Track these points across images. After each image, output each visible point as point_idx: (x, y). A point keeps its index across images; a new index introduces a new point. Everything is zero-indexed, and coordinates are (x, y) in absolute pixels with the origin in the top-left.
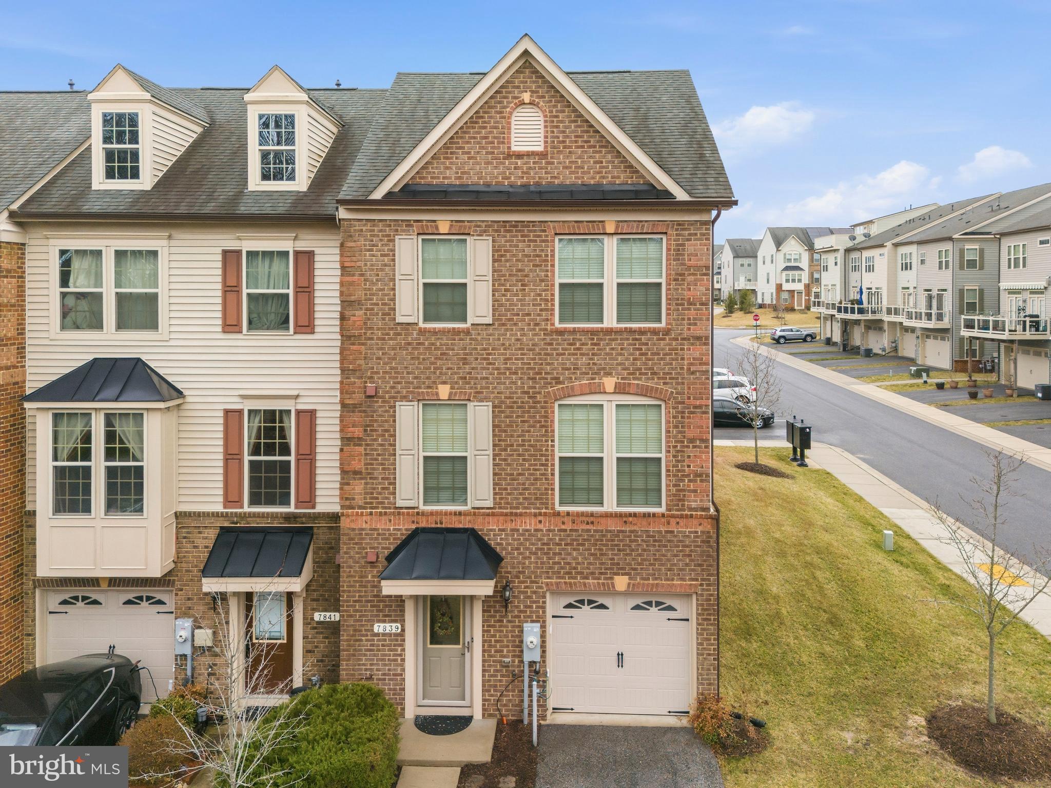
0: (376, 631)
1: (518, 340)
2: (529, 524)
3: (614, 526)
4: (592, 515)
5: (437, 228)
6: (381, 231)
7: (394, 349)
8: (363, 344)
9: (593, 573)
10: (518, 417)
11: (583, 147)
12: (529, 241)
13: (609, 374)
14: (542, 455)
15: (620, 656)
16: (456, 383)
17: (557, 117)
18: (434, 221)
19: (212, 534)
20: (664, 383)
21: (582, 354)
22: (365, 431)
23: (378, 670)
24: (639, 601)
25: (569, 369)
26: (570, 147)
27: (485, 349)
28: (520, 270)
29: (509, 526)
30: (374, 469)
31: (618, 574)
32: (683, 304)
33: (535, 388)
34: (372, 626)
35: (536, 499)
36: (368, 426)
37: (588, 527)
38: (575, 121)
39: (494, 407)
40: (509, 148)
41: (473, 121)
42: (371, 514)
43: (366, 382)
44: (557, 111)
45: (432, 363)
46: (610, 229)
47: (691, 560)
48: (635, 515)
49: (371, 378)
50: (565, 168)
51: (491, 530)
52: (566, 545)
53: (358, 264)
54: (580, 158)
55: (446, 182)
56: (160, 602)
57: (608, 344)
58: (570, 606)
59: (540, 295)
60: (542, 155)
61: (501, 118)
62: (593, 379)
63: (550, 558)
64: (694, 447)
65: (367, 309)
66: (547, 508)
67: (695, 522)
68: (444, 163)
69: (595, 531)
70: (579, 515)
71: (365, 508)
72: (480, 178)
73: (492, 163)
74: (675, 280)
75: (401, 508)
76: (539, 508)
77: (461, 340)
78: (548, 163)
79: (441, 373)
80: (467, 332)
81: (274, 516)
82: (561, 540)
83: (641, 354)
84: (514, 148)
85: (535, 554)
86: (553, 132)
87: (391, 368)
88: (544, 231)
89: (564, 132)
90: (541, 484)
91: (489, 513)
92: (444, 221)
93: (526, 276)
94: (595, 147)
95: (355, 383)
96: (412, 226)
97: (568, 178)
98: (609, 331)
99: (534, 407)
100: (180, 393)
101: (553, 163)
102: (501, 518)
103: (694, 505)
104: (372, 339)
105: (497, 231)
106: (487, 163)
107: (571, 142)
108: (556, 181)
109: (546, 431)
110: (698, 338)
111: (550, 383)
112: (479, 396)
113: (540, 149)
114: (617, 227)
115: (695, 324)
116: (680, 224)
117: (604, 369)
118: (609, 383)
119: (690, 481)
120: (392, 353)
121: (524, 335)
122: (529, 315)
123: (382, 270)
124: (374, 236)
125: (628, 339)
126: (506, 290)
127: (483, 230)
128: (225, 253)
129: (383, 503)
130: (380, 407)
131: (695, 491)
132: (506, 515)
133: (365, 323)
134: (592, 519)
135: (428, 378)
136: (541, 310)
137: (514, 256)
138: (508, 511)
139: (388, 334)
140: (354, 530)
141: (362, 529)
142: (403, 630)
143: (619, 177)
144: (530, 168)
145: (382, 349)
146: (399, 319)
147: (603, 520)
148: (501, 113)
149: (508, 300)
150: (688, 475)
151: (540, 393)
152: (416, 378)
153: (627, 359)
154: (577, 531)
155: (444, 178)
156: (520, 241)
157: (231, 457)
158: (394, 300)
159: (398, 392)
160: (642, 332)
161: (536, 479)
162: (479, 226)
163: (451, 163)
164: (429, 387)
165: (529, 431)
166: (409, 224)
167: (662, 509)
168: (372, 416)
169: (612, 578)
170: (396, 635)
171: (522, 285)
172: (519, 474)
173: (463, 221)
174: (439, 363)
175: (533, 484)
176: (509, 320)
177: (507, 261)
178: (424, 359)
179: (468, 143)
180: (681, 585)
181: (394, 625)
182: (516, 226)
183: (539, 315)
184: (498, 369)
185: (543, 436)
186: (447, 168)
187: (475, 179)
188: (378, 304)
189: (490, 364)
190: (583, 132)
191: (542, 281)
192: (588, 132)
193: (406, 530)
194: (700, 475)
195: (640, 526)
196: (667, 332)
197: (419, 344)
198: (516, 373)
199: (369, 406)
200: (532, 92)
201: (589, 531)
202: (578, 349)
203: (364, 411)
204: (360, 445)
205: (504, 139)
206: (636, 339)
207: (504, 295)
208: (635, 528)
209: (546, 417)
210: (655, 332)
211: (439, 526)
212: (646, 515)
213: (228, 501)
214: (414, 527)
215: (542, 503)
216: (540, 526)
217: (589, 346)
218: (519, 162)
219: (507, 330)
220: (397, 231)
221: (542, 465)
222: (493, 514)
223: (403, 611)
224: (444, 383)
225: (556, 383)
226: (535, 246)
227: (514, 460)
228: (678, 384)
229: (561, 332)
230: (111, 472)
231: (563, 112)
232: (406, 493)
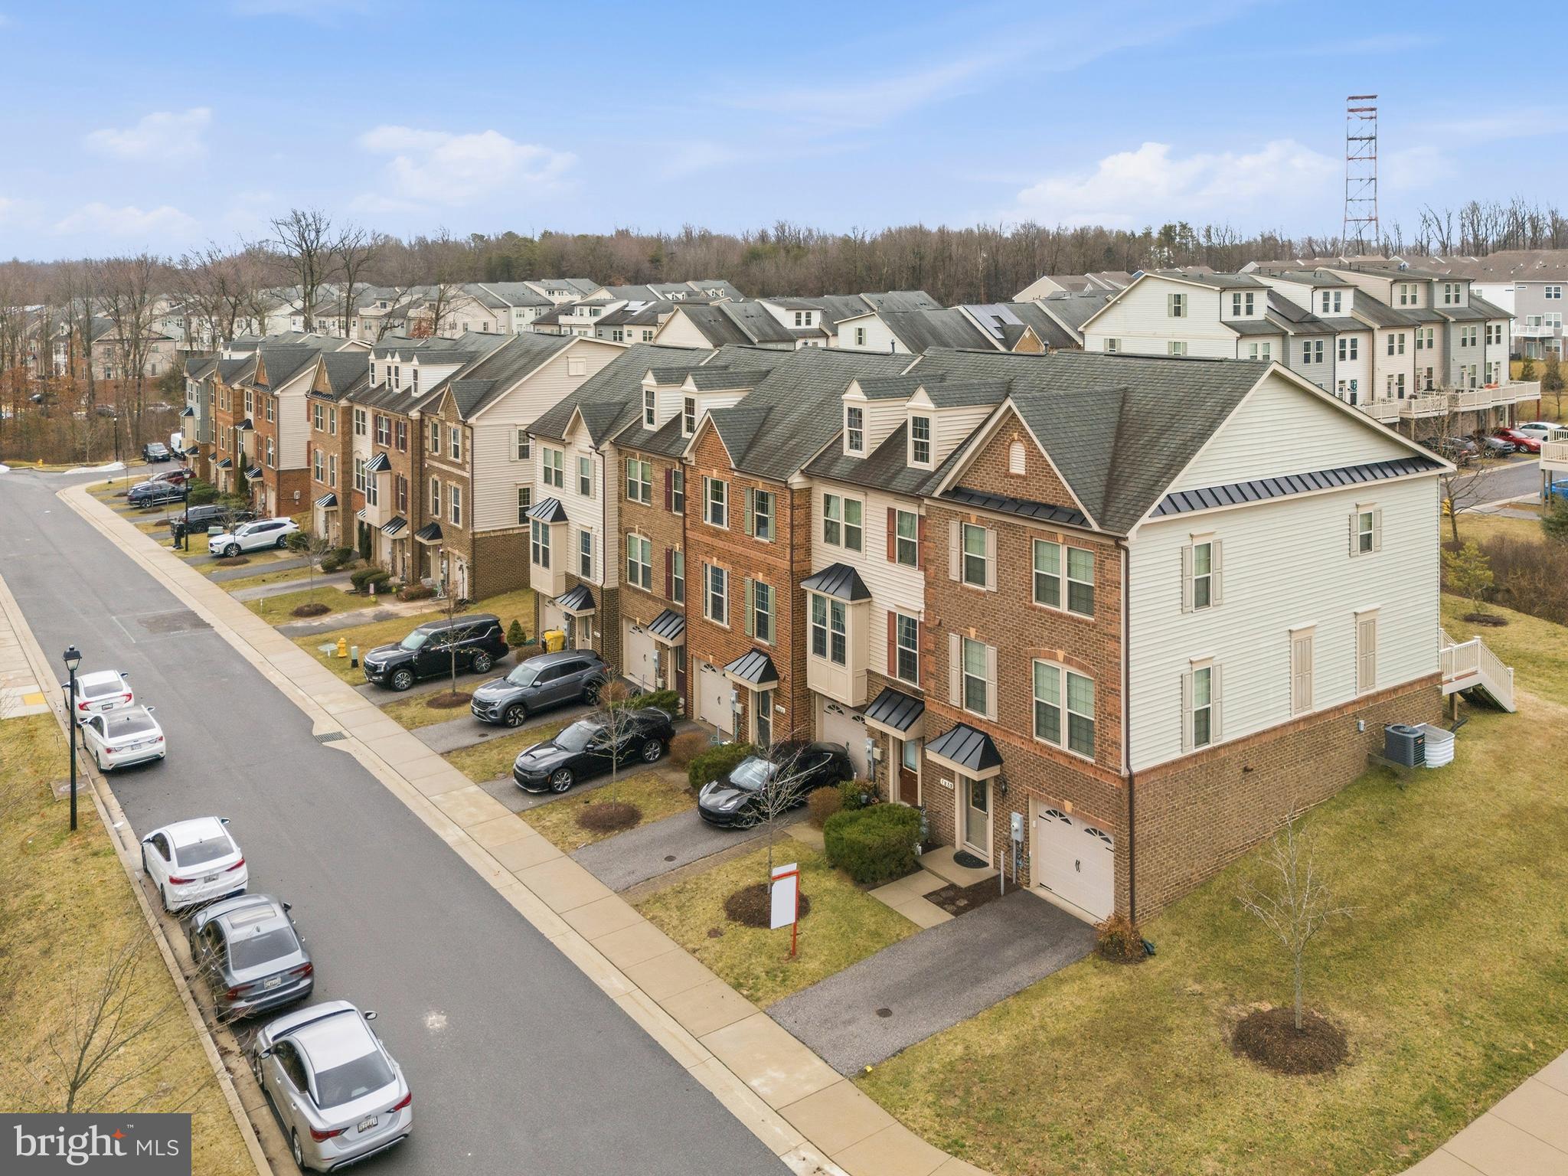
0: (941, 783)
2: (1017, 743)
3: (1062, 761)
4: (1051, 749)
5: (969, 518)
6: (943, 516)
7: (948, 596)
8: (934, 590)
10: (1010, 663)
11: (1046, 476)
12: (1017, 538)
13: (1060, 647)
14: (1026, 696)
15: (1078, 863)
16: (979, 629)
17: (1028, 451)
18: (968, 514)
19: (882, 689)
20: (1093, 665)
21: (1045, 628)
22: (936, 648)
23: (943, 810)
24: (1089, 827)
25: (1038, 637)
26: (1040, 474)
27: (993, 609)
28: (1012, 558)
29: (1007, 740)
30: (940, 675)
31: (1066, 799)
32: (1105, 607)
33: (1020, 645)
34: (939, 779)
35: (1021, 726)
36: (937, 645)
37: (1050, 758)
39: (998, 652)
40: (1008, 470)
41: (988, 448)
42: (938, 704)
44: (1032, 448)
45: (967, 612)
46: (1061, 539)
47: (1110, 808)
48: (1075, 758)
49: (939, 613)
50: (1037, 488)
52: (1037, 765)
53: (932, 536)
54: (1045, 482)
57: (1061, 625)
58: (1048, 812)
59: (1022, 579)
60: (1024, 478)
61: (1003, 447)
62: (1052, 648)
64: (1112, 720)
65: (936, 567)
66: (1028, 735)
68: (973, 475)
69: (1054, 762)
70: (1045, 746)
71: (936, 699)
72: (992, 488)
73: (999, 480)
74: (1101, 587)
75: (952, 706)
76: (1024, 734)
77: (982, 599)
78: (1027, 484)
79: (971, 620)
80: (984, 595)
81: (908, 687)
82: (1034, 761)
83: (1079, 638)
84: (1010, 471)
85: (1020, 765)
86: (1029, 463)
87: (948, 610)
88: (1025, 533)
89: (1036, 464)
90: (1026, 717)
91: (997, 727)
92: (973, 515)
93: (1015, 563)
94: (1052, 477)
96: (956, 515)
97: (1039, 496)
98: (1060, 616)
99: (1019, 659)
100: (870, 596)
101: (1030, 485)
102: (1002, 733)
103: (1111, 765)
104: (938, 586)
105: (1000, 528)
106: (996, 479)
107: (1040, 470)
108: (1032, 499)
109: (1028, 679)
110: (1114, 636)
111: (1028, 645)
112: (988, 640)
113: (1023, 473)
114: (1064, 539)
115: (1112, 625)
117: (1058, 643)
118: (1061, 654)
119: (1109, 746)
120: (948, 599)
121: (1014, 605)
122: (1016, 591)
123: (943, 542)
124: (939, 518)
125: (1074, 625)
126: (1004, 570)
127: (996, 525)
128: (889, 509)
129: (943, 699)
130: (943, 633)
131: (1112, 755)
132: (1005, 731)
133: (935, 576)
134: (1053, 753)
135: (965, 621)
136: (1023, 590)
137: (1008, 547)
138: (1006, 729)
139: (945, 586)
140: (930, 712)
141: (934, 713)
142: (954, 790)
143: (1066, 502)
144: (1018, 486)
145: (943, 595)
146: (949, 577)
147: (1059, 756)
148: (1003, 443)
149: (1005, 578)
150: (1108, 741)
151: (1022, 650)
152: (959, 619)
153: (1071, 640)
154: (1044, 758)
155: (974, 485)
156: (1011, 537)
157: (891, 643)
158: (948, 564)
159: (950, 626)
160: (1080, 622)
161: (1020, 712)
162: (991, 522)
163: (977, 475)
164: (965, 627)
165: (1016, 676)
166: (955, 513)
167: (1093, 761)
168: (940, 639)
169: (1062, 801)
170: (951, 791)
171: (1013, 569)
172: (1011, 705)
173: (983, 517)
174: (970, 612)
175: (1019, 715)
176: (1006, 592)
177: (1005, 550)
178: (963, 607)
179: (985, 461)
181: (949, 783)
182: (1009, 526)
183: (1022, 593)
184: (1000, 626)
185: (1026, 682)
186: (975, 478)
187: (990, 488)
188: (941, 565)
189: (996, 621)
190: (1046, 465)
191: (1024, 569)
192: (1049, 466)
193: (955, 722)
194: (1115, 743)
195: (1079, 769)
196: (1095, 626)
197: (961, 597)
198: (1009, 632)
199: (938, 632)
200: (1019, 433)
202: (1044, 624)
203: (935, 635)
204: (933, 657)
205: (1006, 464)
206: (1077, 626)
207: (1003, 574)
208: (1075, 769)
209: (1026, 668)
210: (1087, 624)
211: (972, 725)
212: (1082, 762)
213: (891, 671)
214: (958, 721)
215: (1026, 731)
216: (1024, 747)
217: (1050, 623)
218: (1012, 481)
219: (1004, 599)
220: (947, 516)
221: (1026, 703)
222: (999, 729)
223: (954, 775)
224: (973, 627)
225: (1032, 645)
226: (1020, 543)
227: (1008, 693)
228: (1101, 668)
229: (1034, 609)
230: (834, 635)
231: (1035, 449)
232: (955, 695)
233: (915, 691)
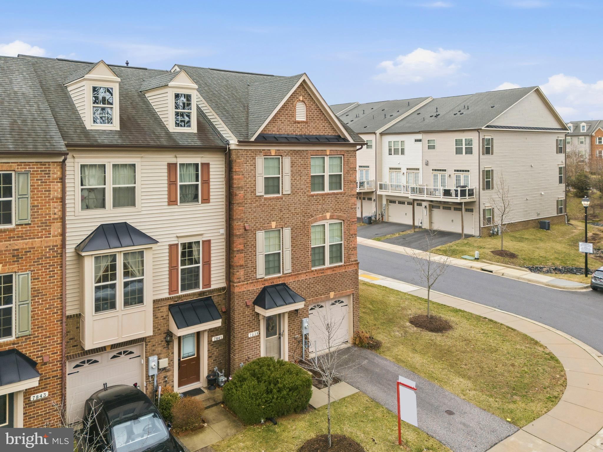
0: (249, 336)
1: (299, 200)
2: (303, 277)
3: (329, 272)
4: (323, 269)
5: (271, 153)
6: (250, 154)
7: (255, 208)
8: (244, 206)
9: (323, 293)
10: (299, 232)
11: (319, 120)
12: (303, 158)
13: (328, 212)
14: (307, 248)
16: (278, 221)
17: (311, 107)
18: (269, 150)
19: (165, 309)
20: (344, 214)
21: (319, 204)
22: (244, 246)
23: (250, 354)
24: (333, 302)
25: (315, 211)
26: (315, 120)
27: (288, 205)
28: (299, 171)
29: (297, 279)
30: (248, 263)
31: (331, 292)
32: (349, 182)
33: (304, 220)
34: (248, 335)
35: (305, 266)
36: (245, 244)
37: (322, 275)
38: (317, 109)
39: (291, 229)
40: (295, 119)
41: (283, 107)
42: (247, 283)
43: (244, 224)
44: (311, 105)
45: (269, 213)
46: (328, 153)
47: (352, 281)
49: (247, 221)
50: (314, 128)
51: (290, 282)
52: (315, 283)
53: (242, 170)
54: (318, 124)
55: (274, 133)
56: (131, 353)
57: (327, 200)
58: (312, 309)
59: (306, 181)
60: (306, 122)
61: (293, 106)
62: (323, 214)
63: (310, 290)
64: (353, 237)
65: (245, 190)
66: (309, 269)
67: (353, 266)
68: (273, 125)
69: (324, 276)
70: (319, 270)
71: (244, 281)
72: (285, 131)
73: (289, 125)
74: (347, 173)
75: (258, 279)
76: (306, 270)
77: (280, 201)
78: (308, 126)
79: (272, 217)
80: (280, 198)
82: (313, 282)
83: (337, 203)
84: (297, 119)
85: (305, 289)
86: (309, 113)
87: (254, 216)
88: (307, 154)
89: (313, 113)
90: (307, 260)
91: (290, 275)
92: (273, 149)
93: (302, 173)
94: (323, 120)
95: (240, 225)
96: (261, 152)
97: (314, 133)
98: (328, 194)
99: (304, 228)
101: (309, 126)
102: (294, 277)
103: (353, 260)
104: (247, 204)
105: (292, 154)
106: (288, 125)
107: (315, 118)
108: (311, 134)
109: (308, 237)
110: (354, 195)
111: (309, 217)
112: (286, 225)
113: (305, 120)
114: (330, 152)
115: (353, 190)
116: (348, 151)
117: (326, 210)
118: (328, 215)
119: (351, 251)
120: (254, 209)
121: (301, 198)
122: (302, 189)
123: (251, 172)
124: (247, 157)
125: (333, 197)
126: (295, 179)
127: (287, 154)
128: (169, 165)
129: (251, 278)
130: (250, 234)
131: (353, 254)
132: (296, 275)
133: (244, 197)
134: (323, 271)
135: (268, 219)
136: (306, 187)
137: (297, 164)
138: (296, 273)
139: (253, 201)
140: (240, 292)
141: (244, 291)
142: (260, 334)
143: (330, 133)
144: (302, 128)
145: (251, 208)
146: (258, 194)
147: (326, 271)
148: (292, 104)
149: (295, 183)
150: (351, 249)
151: (306, 222)
152: (263, 220)
153: (333, 205)
154: (318, 277)
155: (273, 131)
156: (299, 158)
157: (173, 268)
158: (255, 185)
159: (257, 227)
160: (337, 194)
161: (305, 258)
162: (286, 152)
163: (275, 125)
164: (268, 223)
165: (303, 238)
166: (260, 151)
167: (342, 263)
168: (247, 239)
169: (329, 294)
170: (257, 336)
171: (300, 177)
172: (300, 257)
173: (280, 150)
174: (272, 212)
175: (304, 260)
176: (296, 192)
177: (295, 167)
178: (266, 211)
179: (281, 116)
180: (349, 291)
181: (256, 332)
182: (298, 152)
183: (306, 189)
184: (292, 213)
185: (307, 239)
186: (274, 127)
187: (284, 132)
188: (249, 188)
189: (290, 211)
190: (319, 114)
191: (307, 175)
192: (321, 114)
193: (260, 288)
195: (338, 271)
196: (344, 193)
197: (264, 205)
198: (298, 214)
199: (246, 235)
200: (303, 96)
201: (322, 276)
202: (318, 202)
203: (244, 237)
204: (242, 253)
205: (294, 116)
206: (336, 197)
207: (294, 181)
208: (336, 272)
209: (308, 231)
210: (340, 194)
211: (272, 284)
212: (338, 267)
213: (171, 291)
214: (263, 286)
215: (307, 268)
216: (307, 277)
217: (322, 201)
218: (299, 125)
219: (295, 196)
220: (256, 154)
221: (307, 252)
222: (291, 276)
223: (259, 325)
224: (274, 221)
225: (312, 217)
226: (304, 160)
227: (298, 251)
228: (348, 213)
229: (313, 196)
230: (126, 283)
231: (313, 105)
232: (261, 272)
233: (201, 294)
